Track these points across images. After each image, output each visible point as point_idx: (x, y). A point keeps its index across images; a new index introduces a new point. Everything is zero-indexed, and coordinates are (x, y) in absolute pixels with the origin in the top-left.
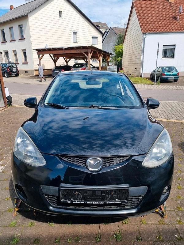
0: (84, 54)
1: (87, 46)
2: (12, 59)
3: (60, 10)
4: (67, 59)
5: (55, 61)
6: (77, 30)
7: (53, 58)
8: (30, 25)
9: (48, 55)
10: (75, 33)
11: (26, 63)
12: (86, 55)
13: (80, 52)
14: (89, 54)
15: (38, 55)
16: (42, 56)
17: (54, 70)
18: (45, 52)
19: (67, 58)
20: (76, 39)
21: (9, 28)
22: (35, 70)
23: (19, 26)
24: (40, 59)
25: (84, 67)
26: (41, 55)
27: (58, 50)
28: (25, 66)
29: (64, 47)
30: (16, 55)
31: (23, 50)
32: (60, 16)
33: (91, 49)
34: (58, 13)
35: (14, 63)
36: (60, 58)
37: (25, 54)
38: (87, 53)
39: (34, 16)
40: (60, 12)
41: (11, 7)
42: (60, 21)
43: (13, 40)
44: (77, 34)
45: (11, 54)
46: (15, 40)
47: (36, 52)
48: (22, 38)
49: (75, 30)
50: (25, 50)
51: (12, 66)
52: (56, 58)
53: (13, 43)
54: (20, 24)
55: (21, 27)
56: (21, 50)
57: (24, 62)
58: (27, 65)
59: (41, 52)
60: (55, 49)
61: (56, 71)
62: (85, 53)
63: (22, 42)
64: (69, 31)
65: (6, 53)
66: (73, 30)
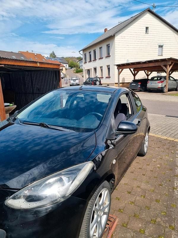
0: (162, 66)
1: (166, 59)
2: (99, 74)
3: (147, 26)
4: (148, 73)
5: (135, 75)
6: (163, 43)
7: (133, 72)
8: (116, 44)
9: (128, 69)
10: (161, 47)
11: (109, 77)
12: (164, 68)
13: (158, 65)
14: (169, 66)
15: (118, 70)
16: (122, 71)
17: (131, 83)
18: (124, 67)
19: (148, 71)
20: (162, 53)
21: (99, 48)
22: (116, 83)
23: (107, 45)
24: (119, 73)
25: (162, 80)
26: (120, 70)
27: (136, 64)
28: (108, 80)
29: (142, 61)
30: (102, 70)
31: (108, 66)
32: (146, 32)
33: (171, 61)
34: (145, 30)
35: (98, 78)
36: (140, 71)
37: (109, 69)
38: (166, 66)
39: (120, 35)
40: (147, 28)
41: (106, 30)
42: (147, 36)
43: (101, 58)
44: (164, 47)
45: (98, 70)
46: (103, 58)
47: (116, 67)
48: (108, 56)
49: (161, 43)
50: (109, 66)
51: (97, 80)
52: (136, 72)
53: (101, 60)
54: (108, 43)
55: (108, 46)
56: (106, 66)
57: (107, 76)
58: (109, 79)
59: (121, 67)
60: (133, 64)
61: (133, 84)
62: (164, 65)
63: (108, 59)
64: (155, 45)
65: (95, 69)
66: (158, 43)
